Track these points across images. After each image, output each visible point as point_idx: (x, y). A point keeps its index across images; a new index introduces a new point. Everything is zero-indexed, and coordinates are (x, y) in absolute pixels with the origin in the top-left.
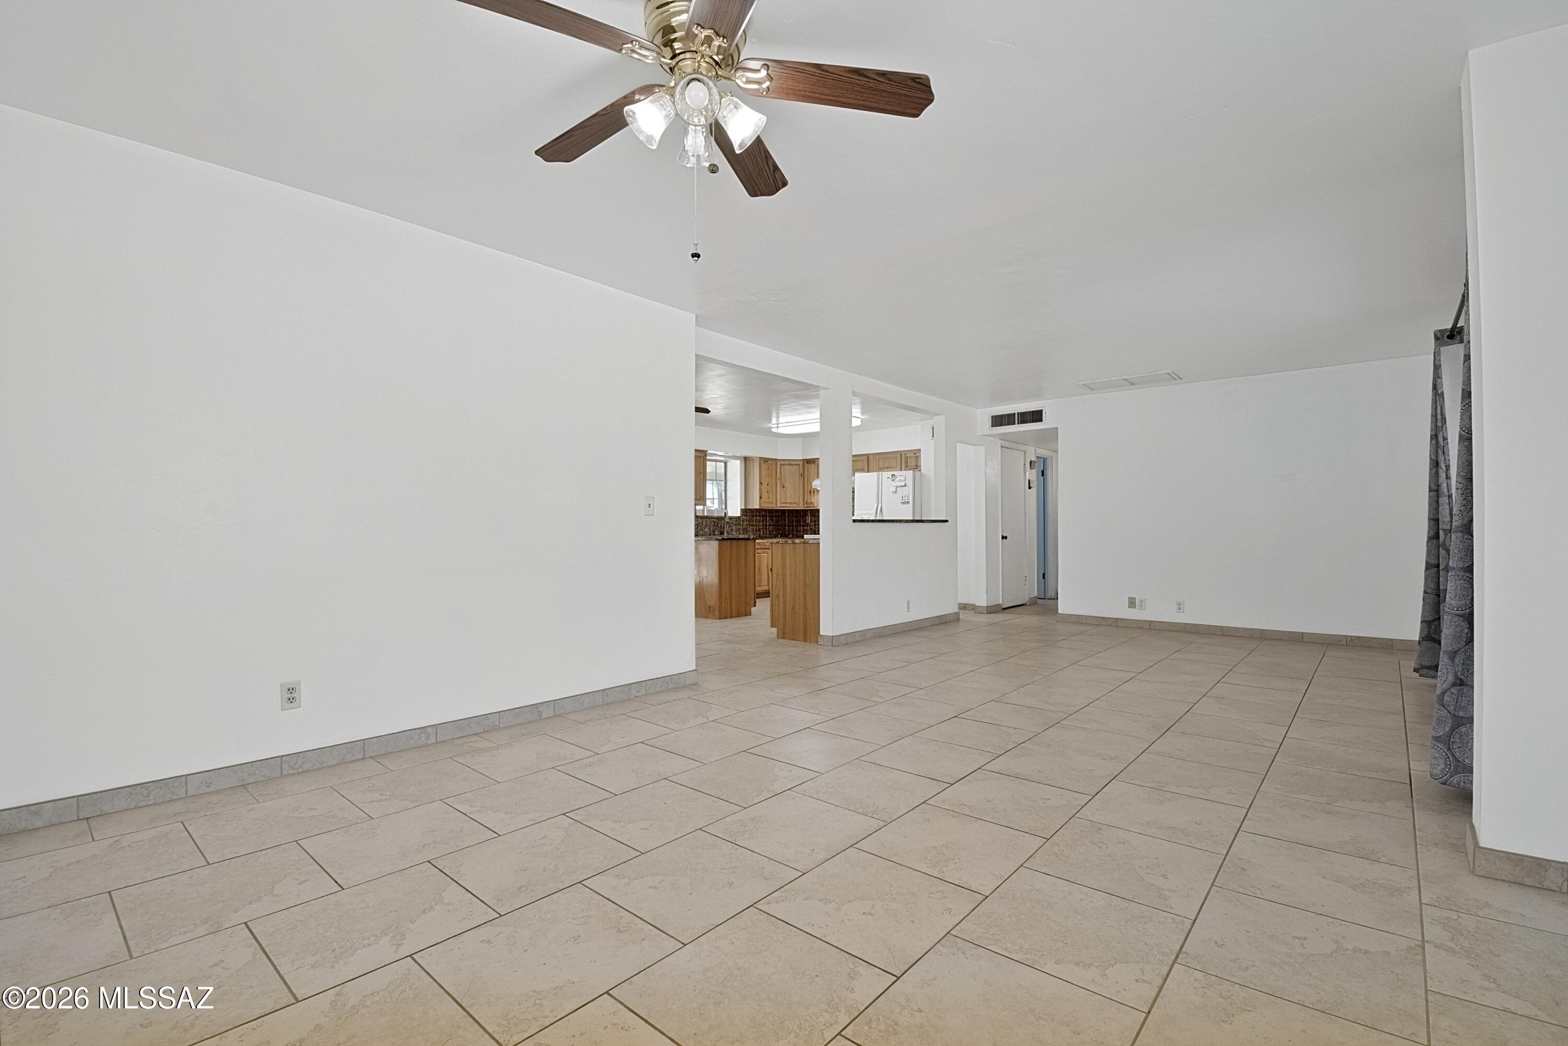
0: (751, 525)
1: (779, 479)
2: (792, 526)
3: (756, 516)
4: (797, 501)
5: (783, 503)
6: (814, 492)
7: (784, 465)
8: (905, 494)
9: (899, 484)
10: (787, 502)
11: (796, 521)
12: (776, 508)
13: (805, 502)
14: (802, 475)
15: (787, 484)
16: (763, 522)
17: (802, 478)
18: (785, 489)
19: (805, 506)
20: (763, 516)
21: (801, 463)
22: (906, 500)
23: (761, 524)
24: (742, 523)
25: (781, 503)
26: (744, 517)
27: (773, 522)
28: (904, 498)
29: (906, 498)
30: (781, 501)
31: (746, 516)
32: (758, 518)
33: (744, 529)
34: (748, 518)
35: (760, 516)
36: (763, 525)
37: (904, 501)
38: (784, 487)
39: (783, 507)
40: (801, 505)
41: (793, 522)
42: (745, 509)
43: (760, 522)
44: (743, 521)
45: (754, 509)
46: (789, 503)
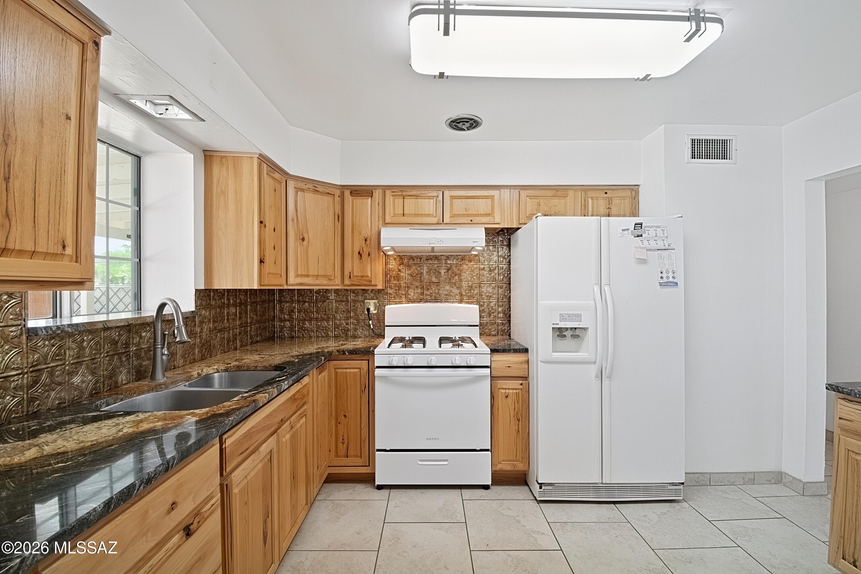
0: (220, 331)
1: (293, 220)
2: (291, 320)
3: (228, 306)
4: (330, 272)
5: (302, 276)
6: (369, 255)
7: (303, 190)
8: (667, 267)
9: (653, 244)
10: (311, 273)
11: (299, 311)
12: (286, 287)
13: (347, 273)
14: (341, 218)
15: (311, 235)
16: (240, 318)
17: (339, 226)
18: (305, 243)
19: (347, 282)
20: (241, 304)
21: (338, 193)
22: (671, 279)
23: (238, 322)
24: (198, 330)
25: (297, 276)
26: (203, 312)
27: (257, 315)
28: (664, 275)
29: (671, 275)
30: (297, 270)
31: (208, 307)
32: (232, 310)
33: (203, 345)
34: (213, 312)
35: (235, 305)
36: (241, 326)
37: (665, 280)
38: (303, 239)
39: (301, 284)
40: (338, 281)
42: (206, 290)
43: (234, 320)
44: (201, 322)
45: (224, 290)
46: (313, 276)
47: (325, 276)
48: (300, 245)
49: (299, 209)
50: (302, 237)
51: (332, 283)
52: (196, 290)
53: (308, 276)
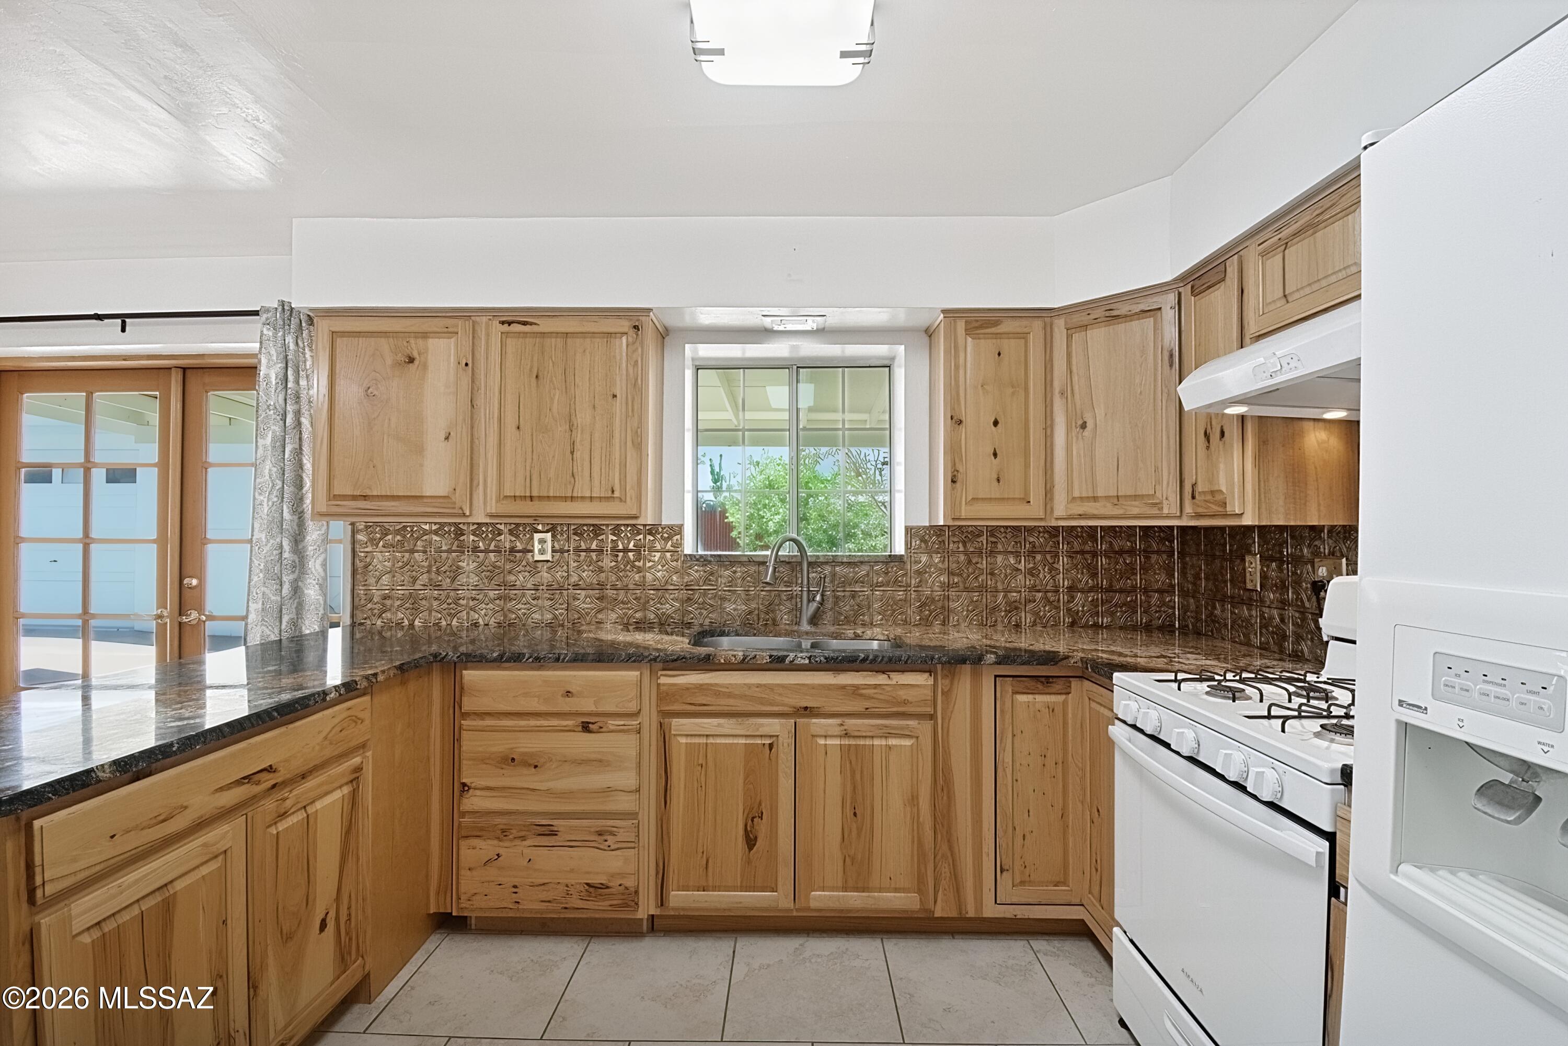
0: (968, 590)
1: (1063, 393)
4: (1146, 489)
5: (1081, 499)
7: (1084, 327)
10: (1100, 493)
13: (1189, 488)
14: (1177, 356)
15: (1100, 412)
17: (1172, 376)
18: (1087, 433)
19: (1188, 509)
21: (1165, 302)
24: (918, 582)
25: (1073, 500)
26: (925, 558)
27: (1094, 575)
30: (1071, 489)
31: (952, 551)
33: (921, 606)
38: (1084, 426)
39: (1081, 516)
40: (1169, 509)
41: (1197, 577)
42: (948, 526)
44: (928, 572)
46: (1107, 498)
47: (1135, 497)
48: (1077, 438)
49: (1074, 369)
50: (1080, 422)
51: (1155, 511)
52: (906, 527)
53: (1095, 499)
